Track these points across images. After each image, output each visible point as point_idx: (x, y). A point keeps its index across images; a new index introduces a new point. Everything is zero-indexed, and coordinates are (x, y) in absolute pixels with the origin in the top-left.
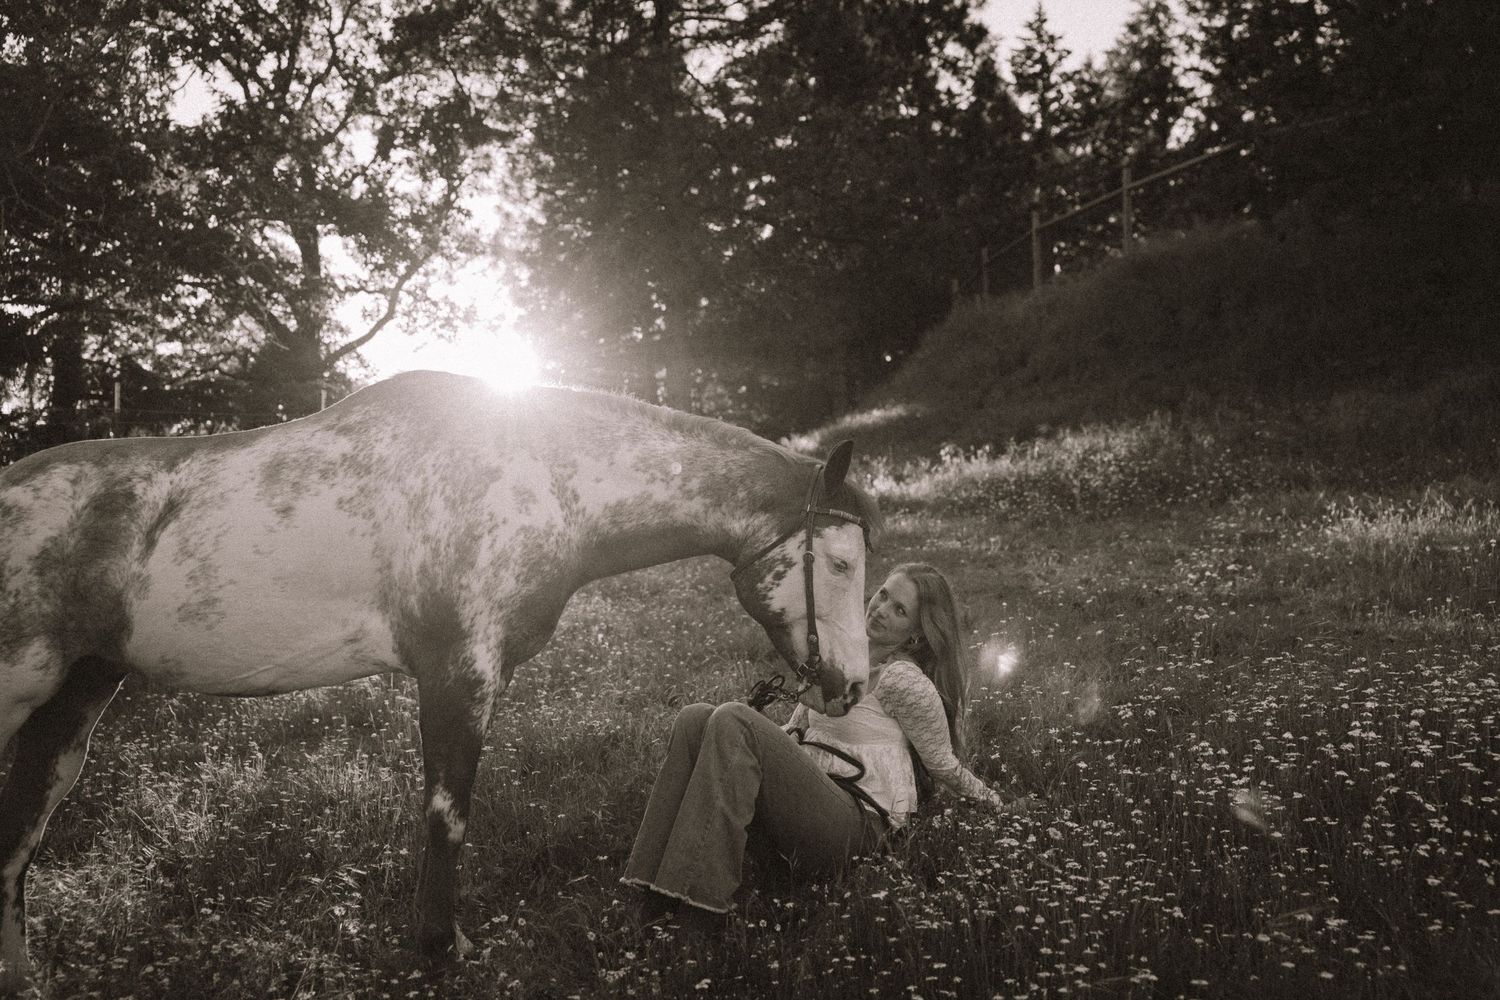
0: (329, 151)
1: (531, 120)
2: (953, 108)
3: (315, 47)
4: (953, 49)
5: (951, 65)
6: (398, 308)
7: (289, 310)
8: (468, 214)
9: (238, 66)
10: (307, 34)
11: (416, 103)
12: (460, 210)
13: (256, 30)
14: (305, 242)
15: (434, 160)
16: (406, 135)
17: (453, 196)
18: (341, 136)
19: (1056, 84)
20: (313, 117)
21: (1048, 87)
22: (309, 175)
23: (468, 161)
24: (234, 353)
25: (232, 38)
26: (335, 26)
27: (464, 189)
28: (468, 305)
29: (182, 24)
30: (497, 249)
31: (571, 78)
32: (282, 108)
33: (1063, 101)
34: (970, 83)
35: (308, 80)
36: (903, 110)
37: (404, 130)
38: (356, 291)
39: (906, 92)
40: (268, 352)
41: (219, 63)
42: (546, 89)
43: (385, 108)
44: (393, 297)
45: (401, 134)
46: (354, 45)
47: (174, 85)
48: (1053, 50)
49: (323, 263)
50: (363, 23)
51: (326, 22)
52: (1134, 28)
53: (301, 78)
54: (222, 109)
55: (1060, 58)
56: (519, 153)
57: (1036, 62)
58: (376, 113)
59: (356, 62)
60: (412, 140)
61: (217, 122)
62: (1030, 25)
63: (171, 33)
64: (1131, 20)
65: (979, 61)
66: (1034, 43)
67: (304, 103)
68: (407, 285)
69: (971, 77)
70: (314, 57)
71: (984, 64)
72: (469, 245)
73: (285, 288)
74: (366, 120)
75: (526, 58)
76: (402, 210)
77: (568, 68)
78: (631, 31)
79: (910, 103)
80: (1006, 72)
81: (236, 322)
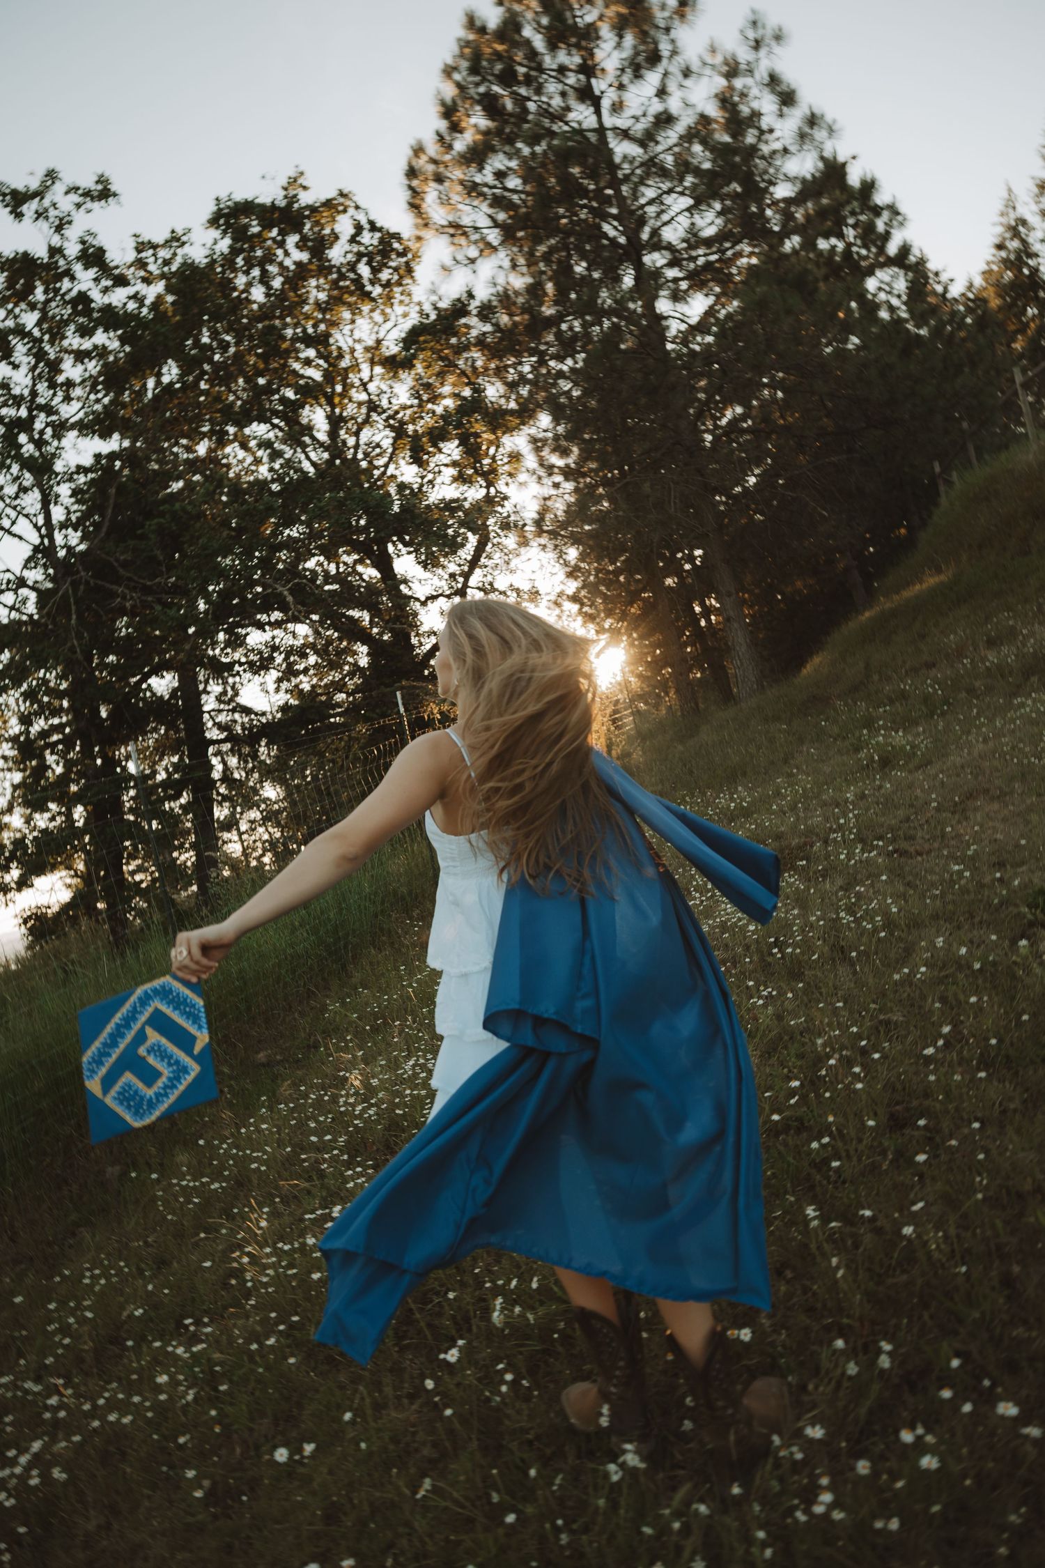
14: (380, 564)
46: (384, 387)
49: (402, 580)
52: (1000, 247)
64: (997, 241)
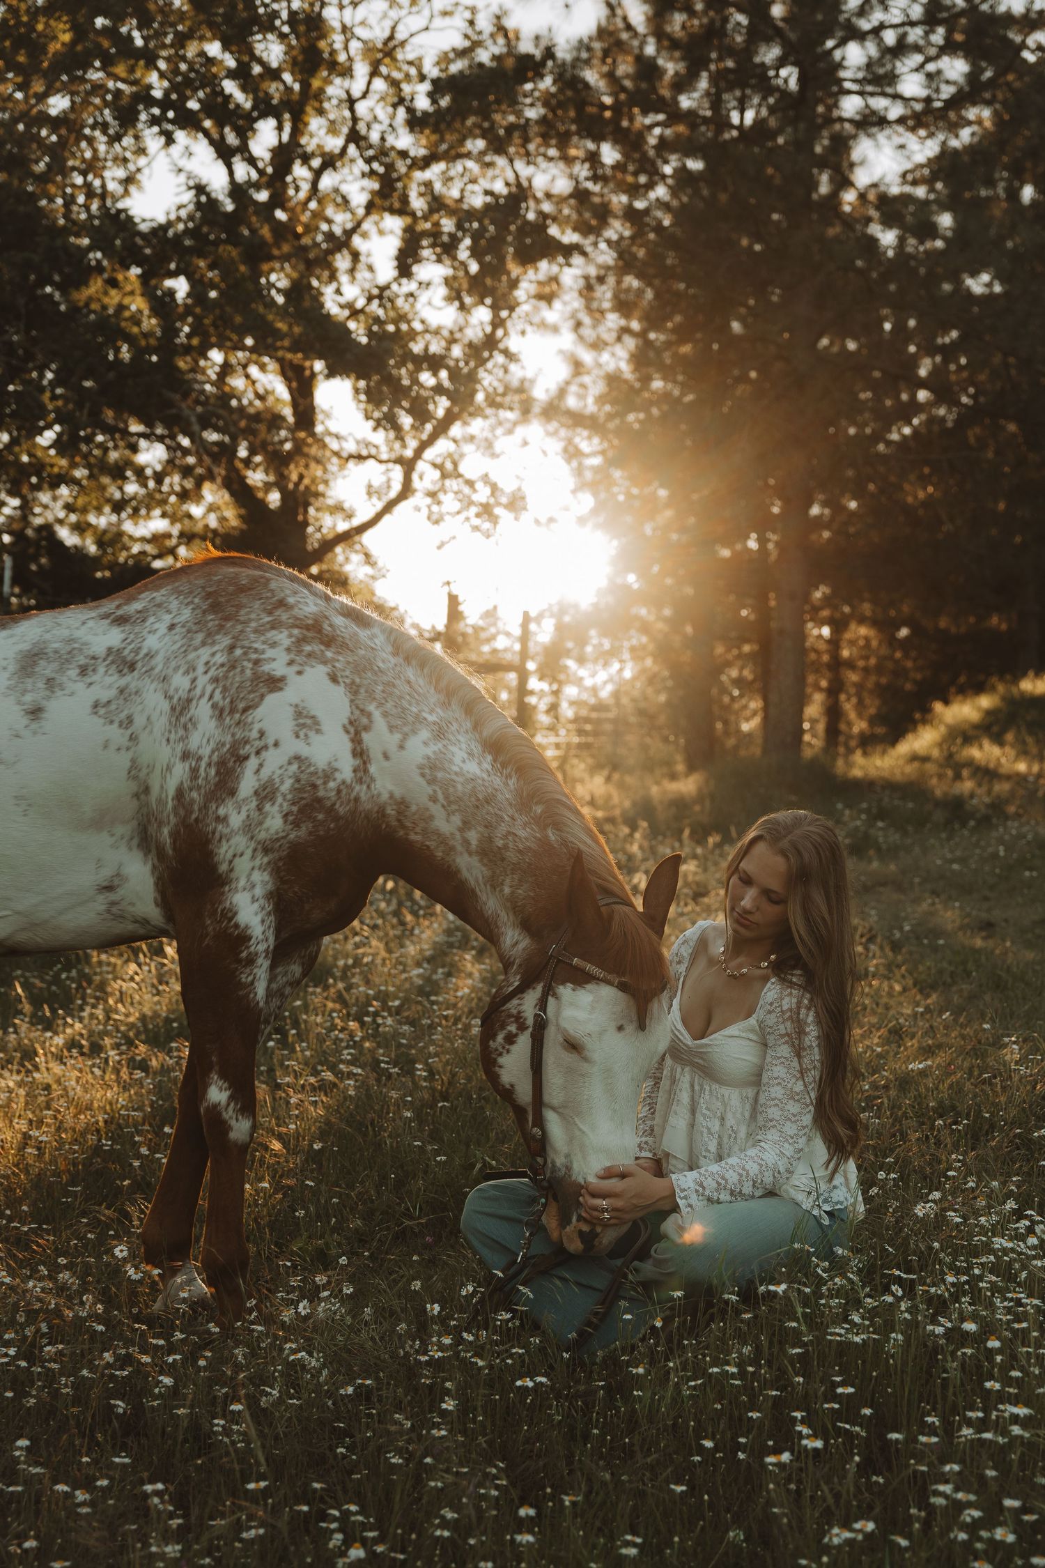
0: (341, 262)
1: (614, 231)
3: (330, 116)
6: (417, 485)
7: (271, 478)
9: (224, 137)
10: (319, 97)
11: (462, 200)
12: (507, 353)
13: (248, 90)
14: (297, 384)
15: (475, 281)
16: (437, 244)
17: (499, 333)
18: (356, 241)
20: (322, 215)
25: (218, 99)
26: (357, 87)
27: (516, 326)
28: (514, 486)
30: (552, 410)
31: (682, 172)
32: (280, 198)
35: (316, 163)
38: (360, 458)
41: (196, 133)
42: (642, 188)
43: (418, 203)
44: (408, 466)
47: (140, 161)
49: (320, 417)
50: (395, 85)
51: (345, 82)
53: (306, 158)
54: (190, 194)
56: (599, 278)
58: (407, 212)
59: (383, 139)
67: (310, 193)
68: (429, 454)
70: (328, 130)
74: (392, 221)
75: (616, 144)
78: (769, 108)
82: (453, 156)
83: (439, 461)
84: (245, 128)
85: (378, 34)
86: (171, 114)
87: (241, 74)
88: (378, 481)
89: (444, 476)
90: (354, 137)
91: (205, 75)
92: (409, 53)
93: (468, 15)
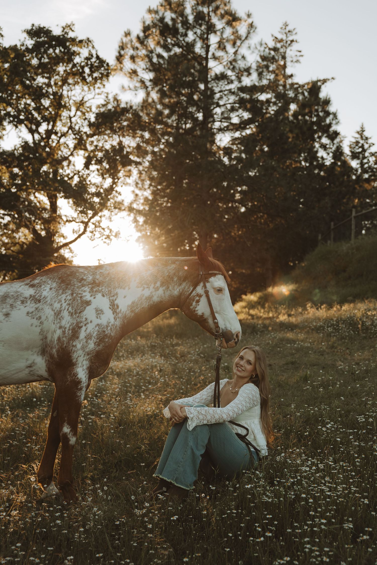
0: (65, 163)
1: (149, 158)
2: (323, 165)
3: (64, 121)
4: (325, 140)
5: (324, 147)
6: (88, 229)
7: (43, 227)
8: (120, 194)
9: (31, 127)
10: (60, 116)
11: (103, 147)
12: (116, 192)
13: (39, 114)
14: (51, 200)
15: (108, 171)
16: (97, 160)
17: (114, 186)
18: (71, 158)
19: (368, 156)
20: (60, 150)
21: (364, 158)
22: (56, 173)
23: (122, 172)
24: (18, 243)
25: (30, 116)
26: (72, 114)
27: (119, 184)
28: (117, 231)
29: (9, 109)
30: (131, 209)
31: (167, 140)
32: (47, 145)
33: (370, 164)
34: (331, 155)
35: (59, 135)
36: (303, 163)
37: (96, 158)
38: (70, 221)
39: (305, 156)
40: (32, 244)
41: (23, 125)
42: (156, 145)
43: (90, 148)
44: (86, 224)
45: (95, 159)
46: (79, 121)
47: (4, 132)
48: (367, 143)
49: (58, 209)
50: (84, 114)
51: (68, 112)
53: (56, 133)
54: (23, 144)
55: (370, 146)
56: (143, 170)
57: (360, 147)
58: (86, 149)
59: (79, 129)
60: (99, 162)
61: (20, 149)
62: (358, 132)
63: (5, 112)
65: (335, 146)
66: (359, 140)
67: (57, 144)
68: (92, 220)
69: (331, 152)
70: (63, 126)
71: (337, 147)
72: (118, 206)
73: (41, 218)
74: (81, 152)
75: (149, 133)
76: (93, 190)
77: (166, 137)
78: (193, 124)
79: (306, 160)
80: (347, 150)
81: (21, 230)
82: (99, 134)
83: (95, 222)
84: (38, 124)
85: (78, 99)
86: (16, 120)
87: (37, 109)
88: (76, 228)
89: (96, 227)
90: (71, 128)
91: (26, 109)
92: (88, 104)
93: (106, 95)
